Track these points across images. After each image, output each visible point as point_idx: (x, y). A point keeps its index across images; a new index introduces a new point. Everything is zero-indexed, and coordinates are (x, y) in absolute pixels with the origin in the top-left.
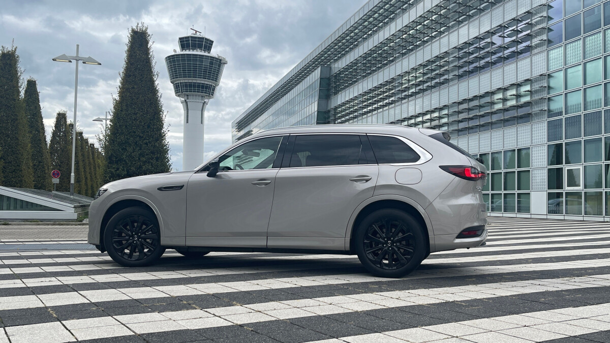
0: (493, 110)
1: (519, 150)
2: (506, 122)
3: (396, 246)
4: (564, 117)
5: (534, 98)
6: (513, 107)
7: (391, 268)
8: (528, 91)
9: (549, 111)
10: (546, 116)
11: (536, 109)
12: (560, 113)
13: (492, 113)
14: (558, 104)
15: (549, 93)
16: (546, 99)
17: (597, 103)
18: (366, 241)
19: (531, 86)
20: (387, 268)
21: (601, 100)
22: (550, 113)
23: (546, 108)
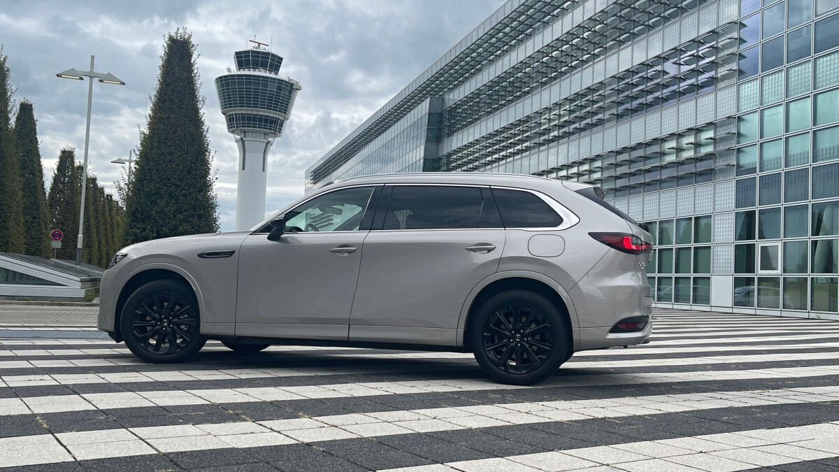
0: (664, 163)
1: (697, 219)
2: (680, 180)
3: (527, 342)
4: (757, 175)
5: (718, 149)
6: (690, 160)
7: (518, 372)
8: (711, 139)
9: (739, 166)
10: (735, 172)
11: (721, 163)
12: (753, 170)
13: (662, 167)
14: (750, 158)
15: (738, 143)
16: (734, 150)
17: (803, 156)
18: (485, 334)
19: (715, 132)
20: (514, 372)
21: (808, 153)
22: (740, 169)
23: (735, 163)
